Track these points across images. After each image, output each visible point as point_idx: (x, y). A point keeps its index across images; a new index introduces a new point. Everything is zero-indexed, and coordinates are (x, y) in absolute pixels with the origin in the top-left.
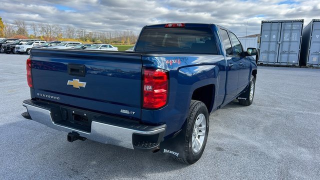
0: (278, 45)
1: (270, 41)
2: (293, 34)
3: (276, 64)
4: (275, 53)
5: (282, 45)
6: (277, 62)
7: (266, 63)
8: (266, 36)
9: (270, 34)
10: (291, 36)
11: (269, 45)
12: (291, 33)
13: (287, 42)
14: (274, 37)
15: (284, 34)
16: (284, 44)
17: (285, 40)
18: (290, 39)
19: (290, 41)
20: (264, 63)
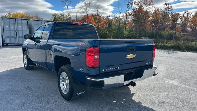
0: (16, 33)
1: (10, 30)
2: (23, 26)
3: (17, 44)
4: (15, 38)
5: (18, 33)
6: (17, 43)
7: (10, 44)
8: (7, 27)
9: (10, 25)
10: (22, 28)
11: (10, 33)
12: (22, 26)
13: (21, 31)
14: (12, 27)
15: (18, 26)
16: (19, 32)
17: (19, 29)
18: (22, 29)
19: (22, 30)
20: (8, 44)
